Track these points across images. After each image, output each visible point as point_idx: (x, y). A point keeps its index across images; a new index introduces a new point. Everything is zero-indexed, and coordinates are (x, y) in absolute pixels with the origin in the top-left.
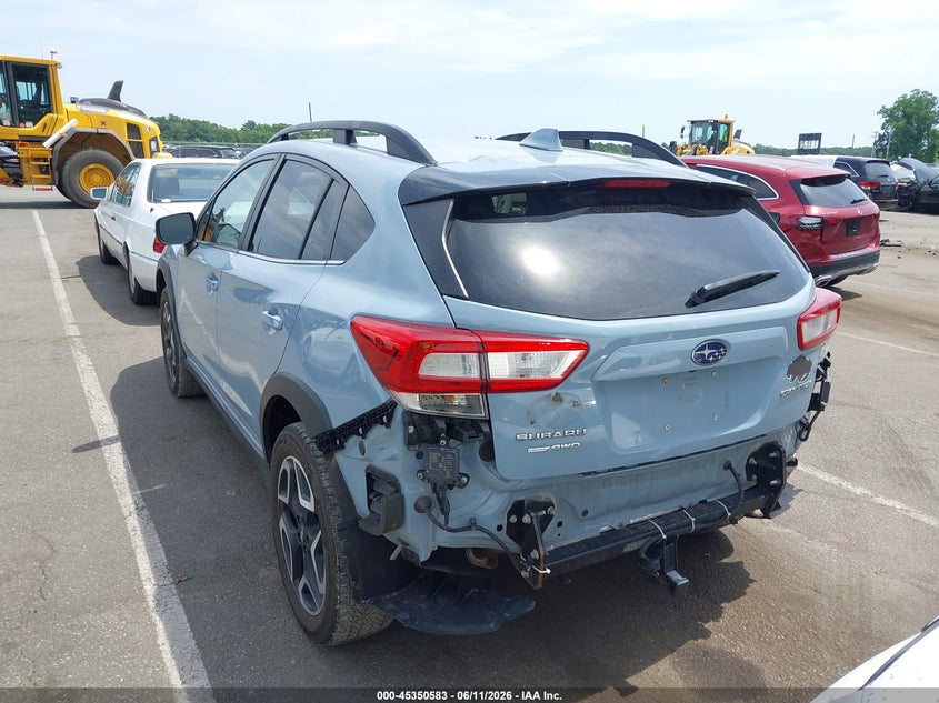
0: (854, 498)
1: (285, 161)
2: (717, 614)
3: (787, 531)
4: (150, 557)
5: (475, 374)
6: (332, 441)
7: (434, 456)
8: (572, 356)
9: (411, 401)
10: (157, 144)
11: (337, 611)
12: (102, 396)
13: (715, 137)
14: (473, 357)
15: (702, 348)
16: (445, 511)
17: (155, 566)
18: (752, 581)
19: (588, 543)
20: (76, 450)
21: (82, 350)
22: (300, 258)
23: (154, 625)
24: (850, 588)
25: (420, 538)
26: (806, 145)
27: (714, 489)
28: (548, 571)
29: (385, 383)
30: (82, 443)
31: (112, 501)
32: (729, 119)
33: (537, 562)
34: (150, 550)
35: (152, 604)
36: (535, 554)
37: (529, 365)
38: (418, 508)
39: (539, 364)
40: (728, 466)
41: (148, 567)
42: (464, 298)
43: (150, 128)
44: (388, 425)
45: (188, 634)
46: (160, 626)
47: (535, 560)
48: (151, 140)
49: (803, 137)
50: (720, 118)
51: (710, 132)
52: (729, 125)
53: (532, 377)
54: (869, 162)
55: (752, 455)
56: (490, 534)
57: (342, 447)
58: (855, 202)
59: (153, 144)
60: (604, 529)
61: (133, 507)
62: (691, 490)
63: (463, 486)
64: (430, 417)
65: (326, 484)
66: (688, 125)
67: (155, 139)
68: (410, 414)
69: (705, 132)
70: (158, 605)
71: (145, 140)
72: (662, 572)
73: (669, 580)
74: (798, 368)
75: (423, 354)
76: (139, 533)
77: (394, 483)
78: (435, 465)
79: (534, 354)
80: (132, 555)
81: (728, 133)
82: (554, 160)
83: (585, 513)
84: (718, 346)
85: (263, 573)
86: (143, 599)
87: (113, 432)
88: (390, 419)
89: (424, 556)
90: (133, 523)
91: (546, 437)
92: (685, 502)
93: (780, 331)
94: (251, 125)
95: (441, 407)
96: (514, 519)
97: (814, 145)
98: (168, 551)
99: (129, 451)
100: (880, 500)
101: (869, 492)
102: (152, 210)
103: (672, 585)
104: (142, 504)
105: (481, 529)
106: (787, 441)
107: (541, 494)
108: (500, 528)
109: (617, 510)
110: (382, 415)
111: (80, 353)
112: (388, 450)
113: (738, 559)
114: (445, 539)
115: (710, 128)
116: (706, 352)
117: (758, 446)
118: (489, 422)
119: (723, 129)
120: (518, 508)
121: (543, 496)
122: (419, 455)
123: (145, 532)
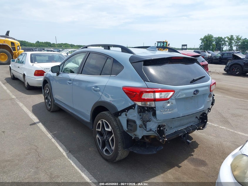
0: (215, 127)
1: (90, 53)
2: (194, 151)
3: (203, 134)
4: (62, 148)
5: (153, 98)
6: (117, 114)
7: (145, 115)
8: (171, 93)
9: (139, 104)
10: (19, 47)
11: (118, 152)
12: (30, 112)
13: (163, 45)
14: (152, 94)
15: (195, 91)
16: (146, 127)
17: (64, 149)
18: (199, 144)
19: (172, 134)
20: (30, 125)
21: (18, 101)
22: (100, 75)
23: (69, 161)
24: (219, 145)
25: (140, 133)
26: (183, 47)
27: (194, 123)
28: (167, 139)
29: (133, 100)
30: (31, 123)
31: (46, 136)
32: (166, 41)
33: (164, 138)
34: (61, 146)
35: (67, 157)
36: (164, 136)
37: (162, 96)
38: (140, 127)
39: (164, 95)
40: (197, 117)
41: (62, 149)
42: (149, 82)
43: (17, 43)
44: (134, 109)
45: (79, 163)
46: (71, 162)
47: (164, 137)
48: (17, 46)
49: (183, 45)
50: (164, 41)
51: (162, 44)
52: (167, 42)
53: (162, 98)
54: (201, 52)
55: (201, 115)
56: (154, 132)
57: (121, 115)
58: (203, 61)
59: (18, 47)
60: (175, 131)
61: (52, 137)
62: (190, 123)
63: (150, 121)
64: (143, 107)
65: (115, 124)
66: (157, 43)
67: (19, 46)
68: (139, 106)
69: (161, 44)
70: (68, 157)
71: (16, 46)
72: (186, 140)
73: (187, 142)
74: (210, 96)
75: (143, 93)
76: (56, 142)
77: (134, 122)
78: (145, 117)
79: (163, 93)
80: (57, 147)
81: (166, 44)
82: (155, 53)
83: (171, 128)
84: (197, 91)
85: (90, 149)
86: (64, 156)
87: (38, 121)
88: (134, 108)
89: (140, 138)
90: (53, 140)
91: (166, 110)
92: (189, 125)
93: (207, 88)
94: (38, 42)
95: (145, 105)
96: (158, 129)
97: (185, 47)
98: (65, 146)
99: (44, 124)
100: (221, 127)
101: (218, 125)
102: (33, 65)
103: (189, 143)
104: (53, 136)
105: (153, 131)
106: (207, 112)
107: (163, 123)
108: (156, 131)
109: (176, 127)
110: (132, 107)
111: (18, 102)
112: (133, 115)
113: (194, 140)
114: (145, 133)
115: (162, 43)
116: (195, 92)
117: (202, 113)
118: (155, 107)
119: (165, 43)
120: (159, 127)
121: (164, 124)
122: (140, 115)
123: (57, 142)
